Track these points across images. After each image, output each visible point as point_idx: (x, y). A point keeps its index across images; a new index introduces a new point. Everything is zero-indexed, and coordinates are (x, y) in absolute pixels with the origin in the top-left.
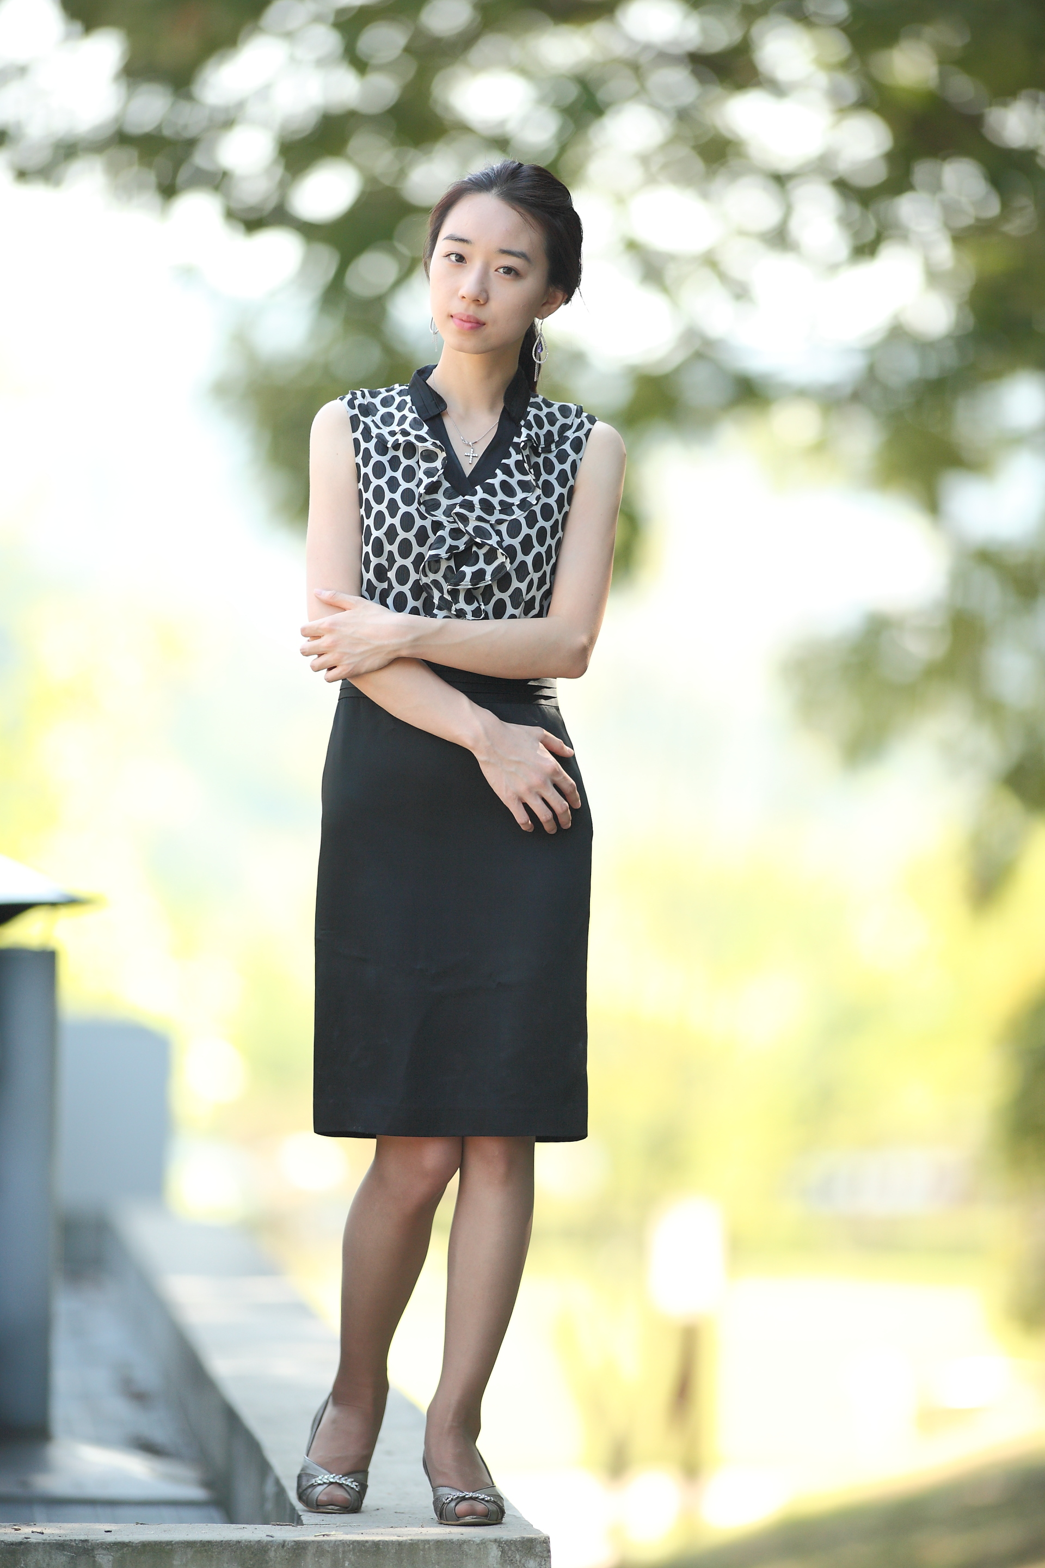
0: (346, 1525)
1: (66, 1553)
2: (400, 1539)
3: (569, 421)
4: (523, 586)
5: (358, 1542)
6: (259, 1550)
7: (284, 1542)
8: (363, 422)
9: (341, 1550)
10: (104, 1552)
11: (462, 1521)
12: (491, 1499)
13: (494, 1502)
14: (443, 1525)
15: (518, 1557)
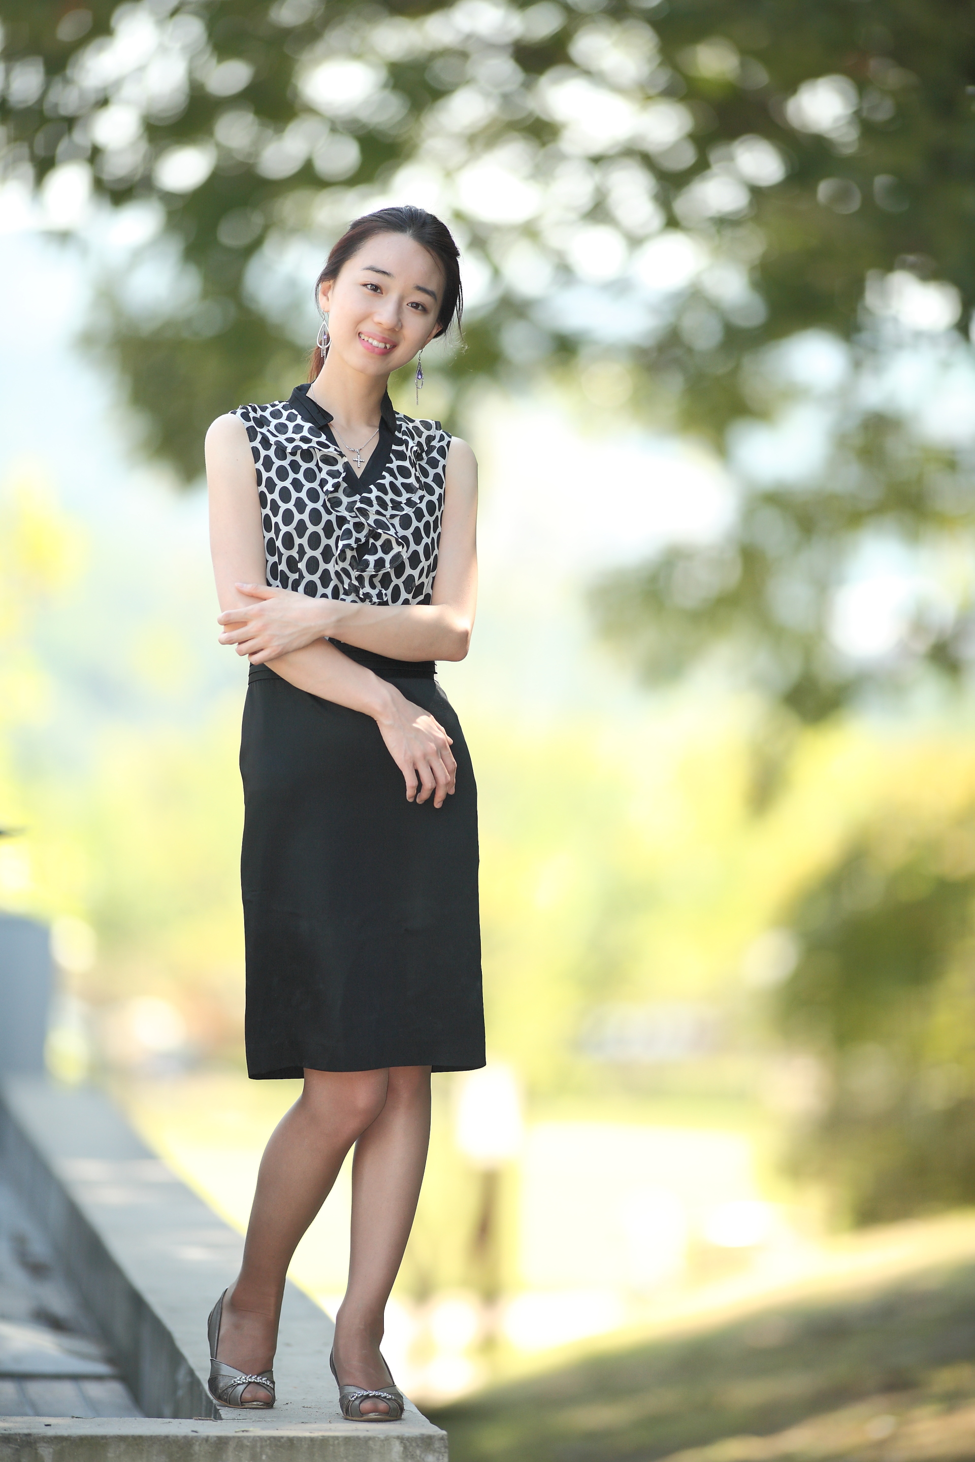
0: (261, 1420)
1: (11, 1445)
2: (312, 1435)
3: (431, 433)
4: (416, 573)
5: (274, 1438)
6: (185, 1444)
7: (208, 1437)
8: (261, 432)
9: (259, 1444)
10: (45, 1445)
11: (365, 1417)
12: (392, 1398)
13: (395, 1400)
14: (348, 1421)
15: (418, 1452)
